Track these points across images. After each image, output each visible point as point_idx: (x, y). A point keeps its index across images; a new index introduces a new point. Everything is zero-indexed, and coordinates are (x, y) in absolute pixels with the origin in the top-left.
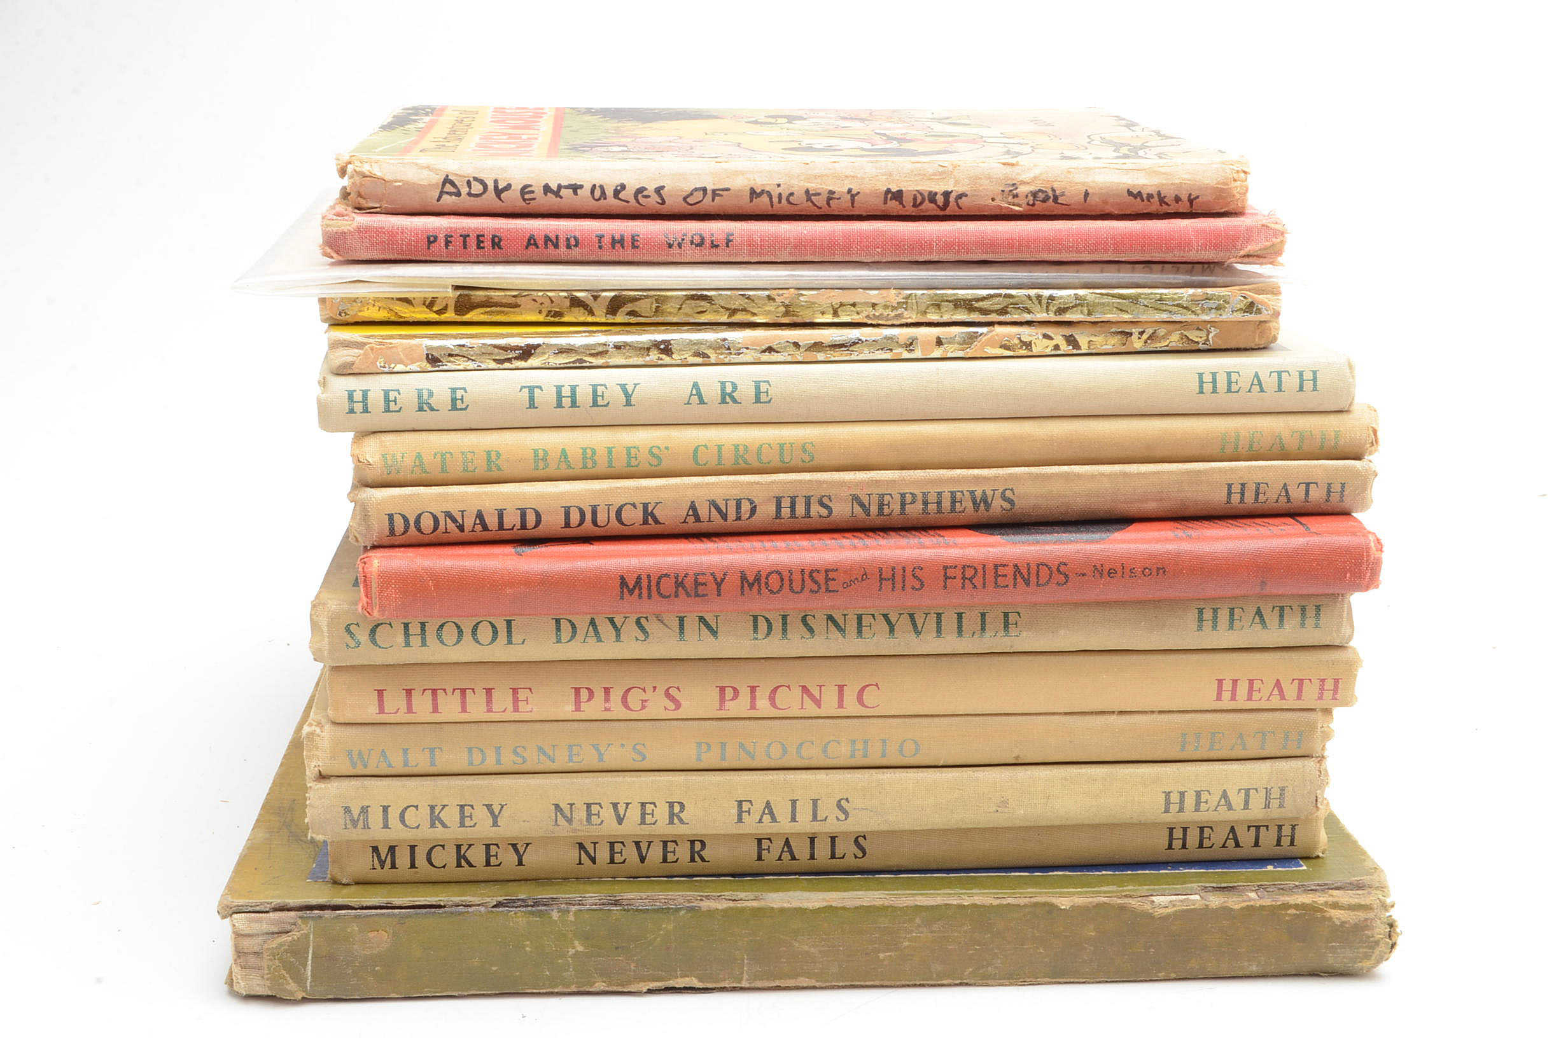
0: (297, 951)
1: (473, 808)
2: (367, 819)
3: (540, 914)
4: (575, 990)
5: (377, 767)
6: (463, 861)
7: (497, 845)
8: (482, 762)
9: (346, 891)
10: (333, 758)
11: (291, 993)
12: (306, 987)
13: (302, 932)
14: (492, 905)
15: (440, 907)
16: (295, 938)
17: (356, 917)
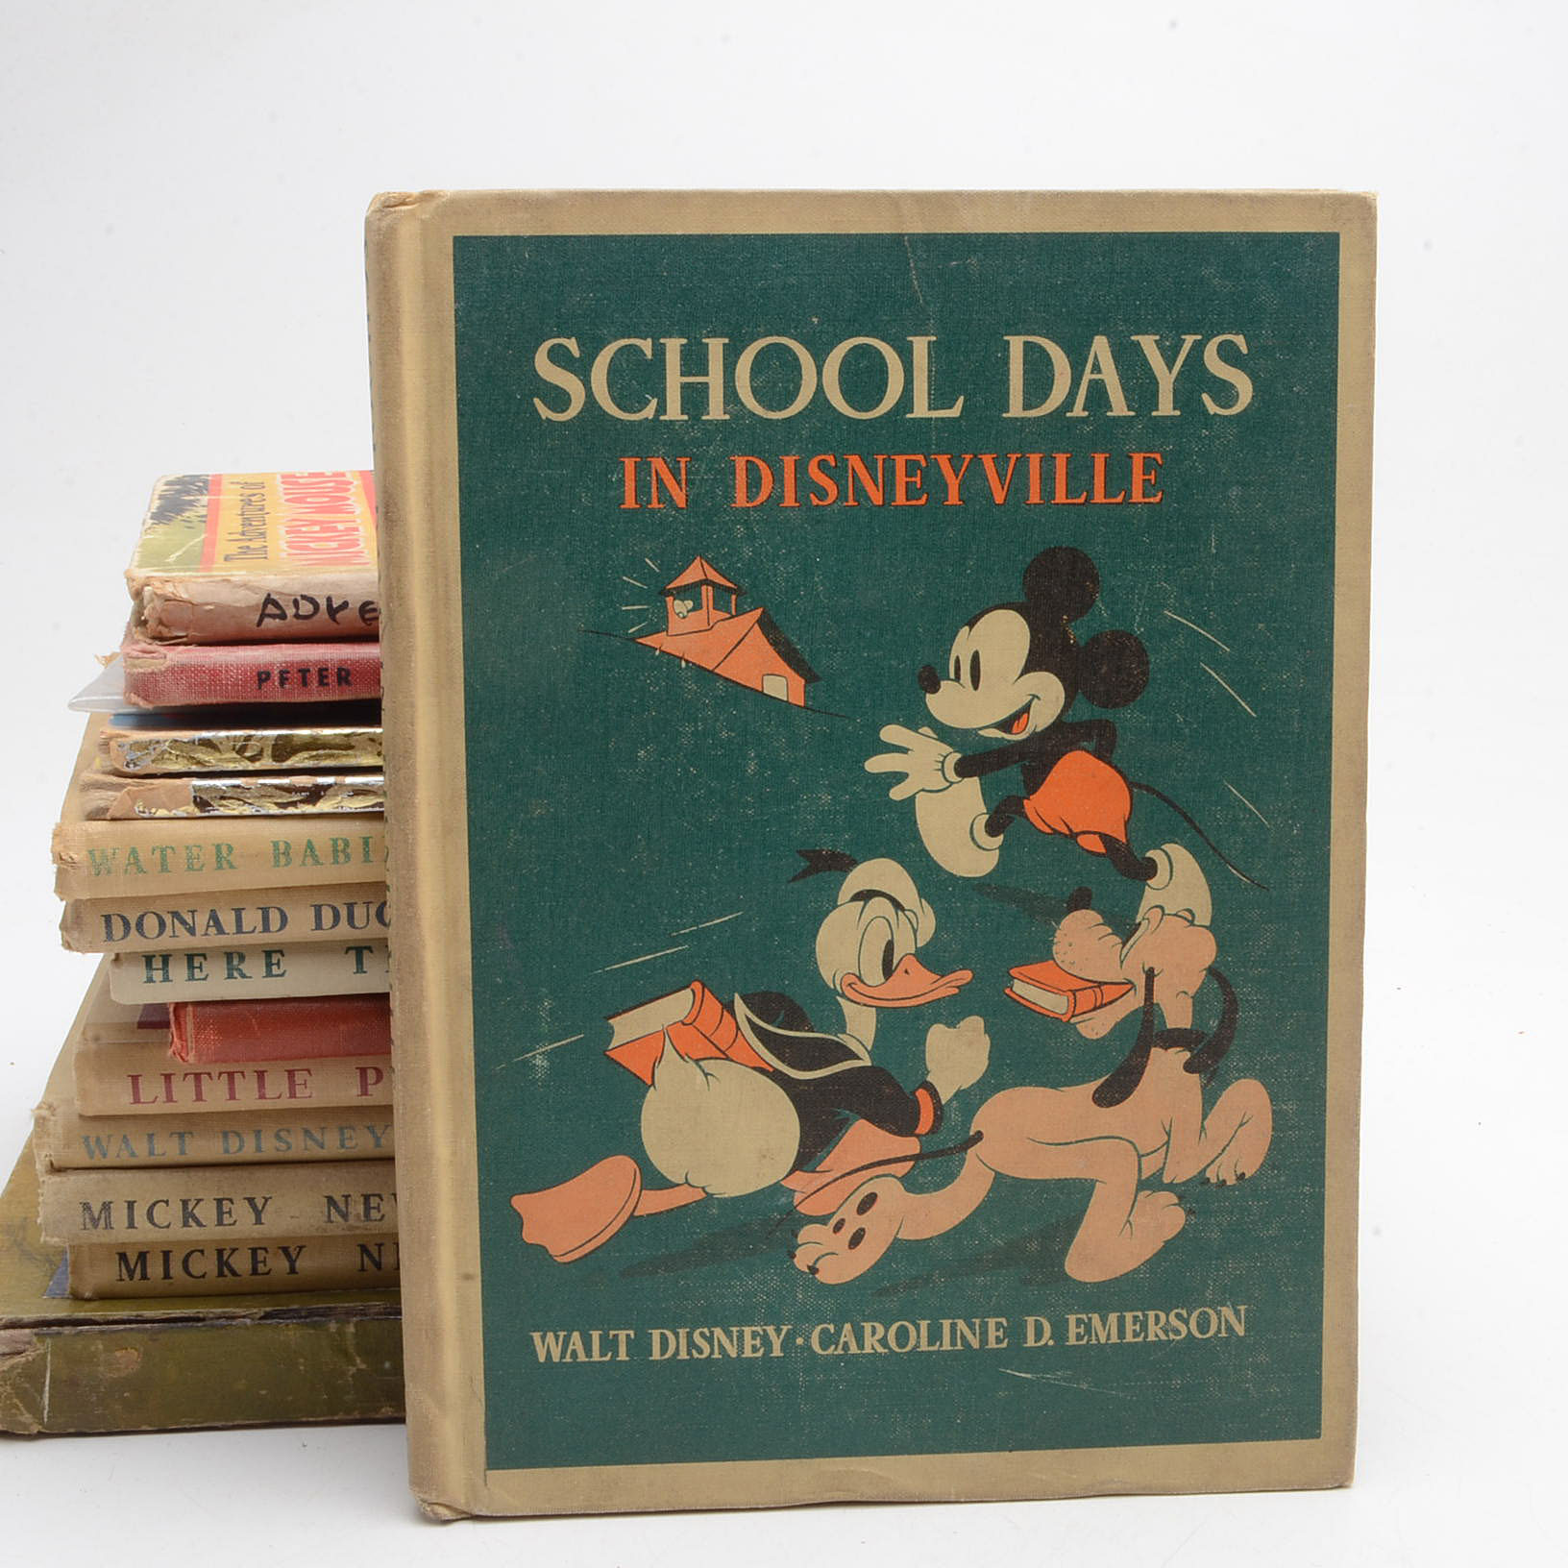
0: (32, 1374)
1: (232, 1203)
2: (110, 1217)
3: (314, 1326)
4: (358, 1417)
5: (118, 1156)
6: (225, 1268)
7: (265, 1249)
8: (240, 1149)
9: (88, 1306)
10: (67, 1145)
11: (26, 1426)
12: (43, 1418)
13: (38, 1352)
14: (258, 1316)
15: (198, 1320)
16: (30, 1358)
17: (102, 1332)
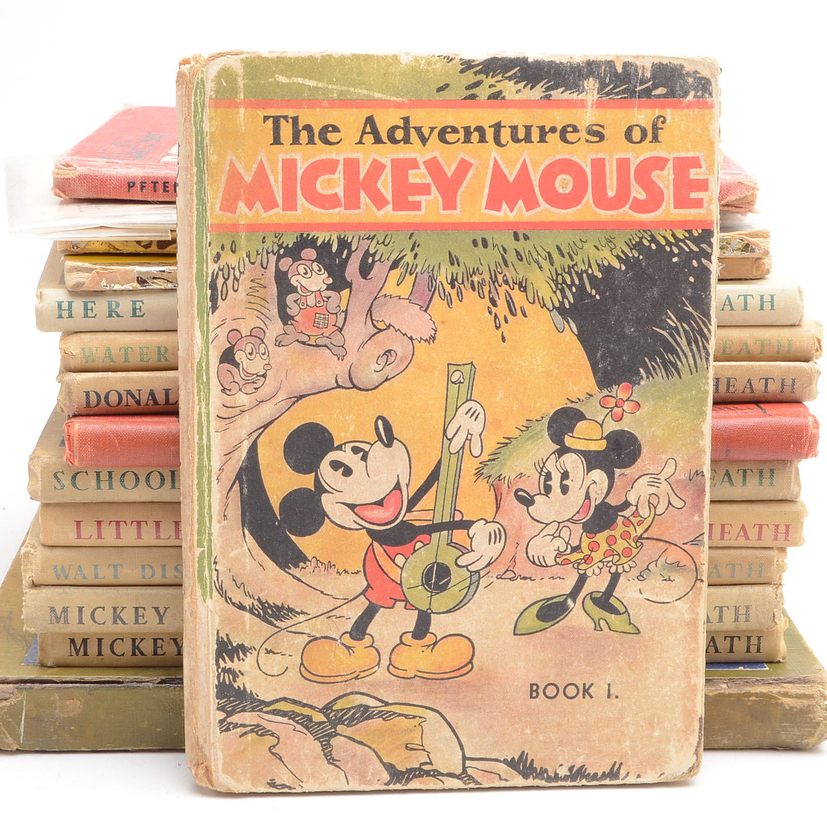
0: (14, 712)
1: (145, 610)
2: (67, 617)
5: (75, 579)
6: (137, 651)
7: (162, 639)
8: (152, 576)
9: (50, 671)
10: (43, 571)
11: (9, 745)
12: (20, 741)
13: (18, 699)
14: (157, 682)
15: (119, 682)
16: (13, 703)
17: (57, 689)
